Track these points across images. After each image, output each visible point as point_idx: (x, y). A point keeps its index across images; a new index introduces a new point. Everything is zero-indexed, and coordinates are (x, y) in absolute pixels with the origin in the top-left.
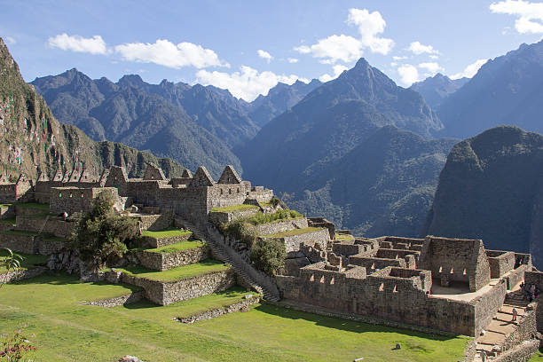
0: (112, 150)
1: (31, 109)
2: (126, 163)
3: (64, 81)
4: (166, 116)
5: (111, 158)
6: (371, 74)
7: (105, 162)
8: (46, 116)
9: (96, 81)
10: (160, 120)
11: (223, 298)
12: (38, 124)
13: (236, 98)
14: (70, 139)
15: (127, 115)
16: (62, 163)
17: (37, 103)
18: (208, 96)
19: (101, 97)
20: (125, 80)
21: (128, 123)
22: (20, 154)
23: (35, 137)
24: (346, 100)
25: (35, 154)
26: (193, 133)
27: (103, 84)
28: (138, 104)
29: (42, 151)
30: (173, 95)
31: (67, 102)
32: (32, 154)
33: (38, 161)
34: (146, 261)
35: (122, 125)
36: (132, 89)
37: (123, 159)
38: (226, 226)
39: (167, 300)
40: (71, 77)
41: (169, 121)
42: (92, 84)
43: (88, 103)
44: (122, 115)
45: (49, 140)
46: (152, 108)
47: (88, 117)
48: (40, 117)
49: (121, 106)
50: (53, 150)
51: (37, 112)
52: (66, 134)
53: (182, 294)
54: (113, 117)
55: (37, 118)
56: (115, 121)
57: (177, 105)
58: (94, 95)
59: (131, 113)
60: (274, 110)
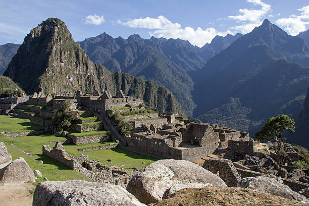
0: (120, 76)
1: (77, 57)
2: (128, 83)
3: (99, 40)
4: (153, 56)
5: (120, 81)
6: (272, 29)
7: (117, 83)
8: (85, 60)
9: (116, 39)
10: (150, 59)
11: (100, 144)
12: (81, 65)
13: (192, 45)
14: (99, 71)
15: (132, 57)
16: (93, 84)
17: (80, 54)
18: (177, 45)
19: (118, 47)
20: (131, 38)
21: (132, 61)
22: (72, 80)
23: (79, 71)
24: (256, 44)
25: (80, 80)
26: (168, 66)
27: (120, 40)
28: (138, 51)
29: (83, 78)
30: (157, 45)
31: (100, 51)
32: (78, 80)
33: (81, 84)
34: (77, 129)
35: (130, 62)
36: (135, 42)
37: (126, 81)
38: (111, 116)
39: (78, 143)
40: (103, 37)
41: (155, 59)
42: (113, 41)
43: (112, 51)
44: (129, 57)
45: (87, 72)
46: (145, 52)
47: (112, 59)
48: (82, 61)
49: (129, 52)
50: (88, 78)
51: (81, 58)
52: (96, 68)
53: (85, 141)
54: (125, 58)
55: (80, 62)
56: (126, 60)
57: (160, 50)
58: (115, 46)
59: (134, 56)
60: (214, 52)
